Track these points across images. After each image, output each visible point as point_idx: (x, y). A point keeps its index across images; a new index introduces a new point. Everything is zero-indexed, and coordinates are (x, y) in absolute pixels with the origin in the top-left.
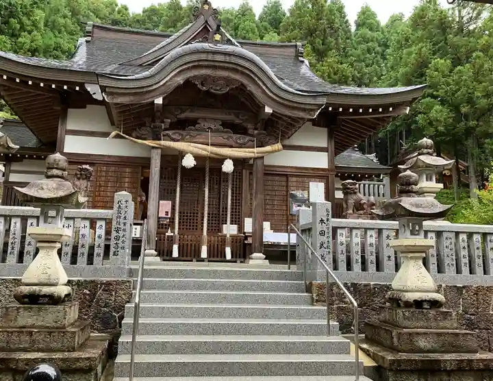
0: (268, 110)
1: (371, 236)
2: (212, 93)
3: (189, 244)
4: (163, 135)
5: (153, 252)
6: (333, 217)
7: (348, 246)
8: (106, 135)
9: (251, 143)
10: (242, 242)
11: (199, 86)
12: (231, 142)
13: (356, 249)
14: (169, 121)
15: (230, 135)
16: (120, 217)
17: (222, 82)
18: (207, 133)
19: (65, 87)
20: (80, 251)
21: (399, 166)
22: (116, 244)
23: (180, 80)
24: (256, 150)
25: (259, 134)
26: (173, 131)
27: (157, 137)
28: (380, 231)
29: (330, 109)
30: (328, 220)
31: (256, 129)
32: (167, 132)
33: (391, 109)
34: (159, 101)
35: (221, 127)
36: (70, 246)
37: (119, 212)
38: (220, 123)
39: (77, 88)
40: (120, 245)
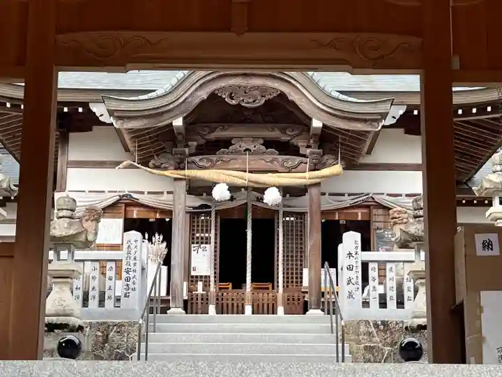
0: (316, 123)
2: (244, 107)
4: (188, 163)
9: (302, 166)
11: (228, 100)
12: (276, 166)
13: (392, 285)
14: (195, 143)
15: (275, 156)
16: (130, 257)
17: (256, 93)
18: (244, 156)
19: (66, 110)
20: (91, 294)
22: (128, 285)
23: (203, 94)
24: (308, 174)
25: (312, 153)
26: (201, 157)
30: (356, 254)
32: (193, 158)
34: (178, 122)
35: (263, 148)
36: (81, 289)
37: (129, 253)
38: (262, 141)
39: (80, 110)
40: (131, 286)
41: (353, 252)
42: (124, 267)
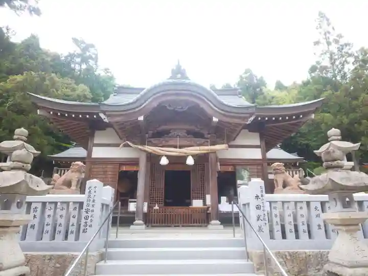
0: (215, 119)
1: (301, 208)
2: (176, 111)
3: (169, 215)
4: (148, 142)
5: (141, 222)
6: (267, 192)
7: (282, 218)
8: (117, 145)
9: (206, 143)
10: (205, 212)
11: (168, 108)
12: (193, 143)
13: (289, 220)
14: (151, 132)
15: (192, 139)
16: (90, 201)
17: (183, 104)
18: (176, 139)
19: (88, 116)
20: (58, 229)
21: (315, 151)
22: (86, 222)
23: (155, 104)
25: (211, 137)
26: (154, 139)
27: (143, 144)
28: (308, 203)
29: (260, 119)
30: (262, 196)
31: (209, 134)
32: (150, 139)
33: (301, 116)
34: (141, 118)
35: (186, 135)
36: (51, 225)
37: (89, 196)
38: (185, 131)
39: (95, 117)
40: (89, 224)
41: (260, 195)
42: (85, 207)
